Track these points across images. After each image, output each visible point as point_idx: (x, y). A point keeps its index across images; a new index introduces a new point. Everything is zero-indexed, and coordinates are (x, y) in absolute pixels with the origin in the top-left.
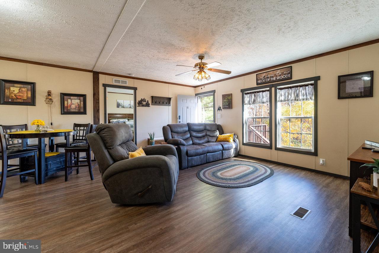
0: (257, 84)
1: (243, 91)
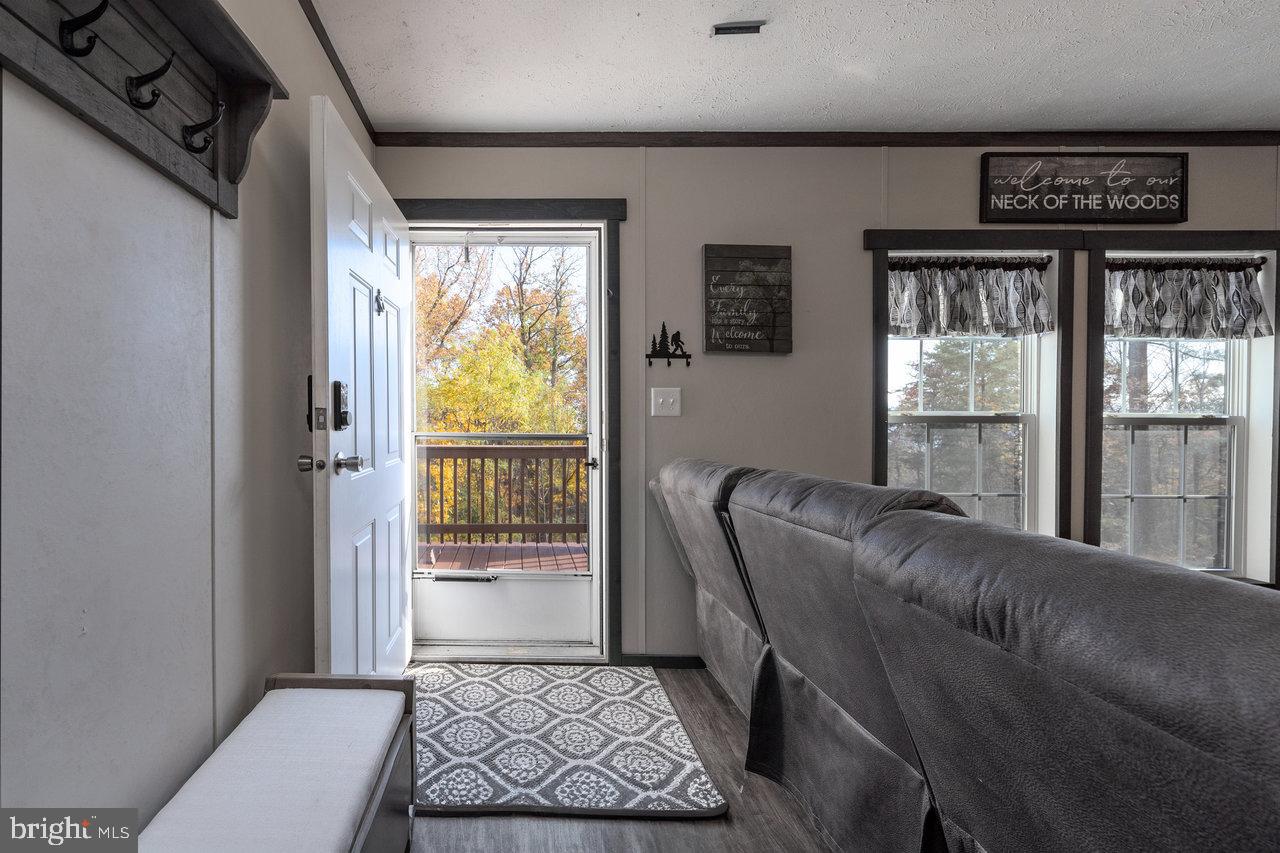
0: (986, 213)
1: (876, 241)
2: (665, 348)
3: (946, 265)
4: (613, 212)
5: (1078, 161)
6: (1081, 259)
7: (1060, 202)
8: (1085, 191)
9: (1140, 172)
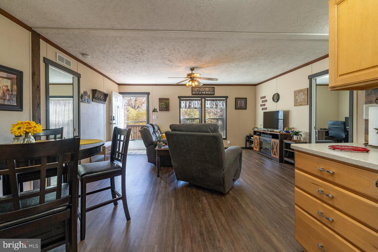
0: (193, 94)
1: (180, 97)
2: (155, 110)
3: (188, 100)
4: (148, 94)
5: (202, 88)
6: (203, 99)
7: (200, 93)
8: (203, 91)
9: (209, 89)
